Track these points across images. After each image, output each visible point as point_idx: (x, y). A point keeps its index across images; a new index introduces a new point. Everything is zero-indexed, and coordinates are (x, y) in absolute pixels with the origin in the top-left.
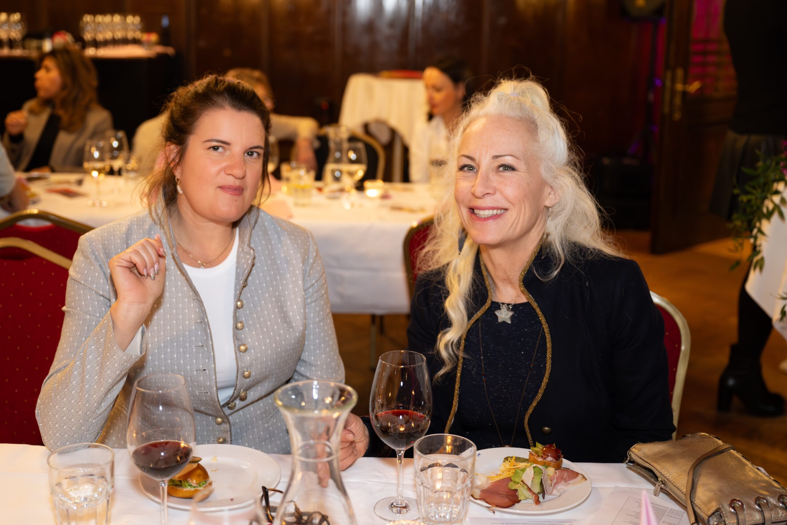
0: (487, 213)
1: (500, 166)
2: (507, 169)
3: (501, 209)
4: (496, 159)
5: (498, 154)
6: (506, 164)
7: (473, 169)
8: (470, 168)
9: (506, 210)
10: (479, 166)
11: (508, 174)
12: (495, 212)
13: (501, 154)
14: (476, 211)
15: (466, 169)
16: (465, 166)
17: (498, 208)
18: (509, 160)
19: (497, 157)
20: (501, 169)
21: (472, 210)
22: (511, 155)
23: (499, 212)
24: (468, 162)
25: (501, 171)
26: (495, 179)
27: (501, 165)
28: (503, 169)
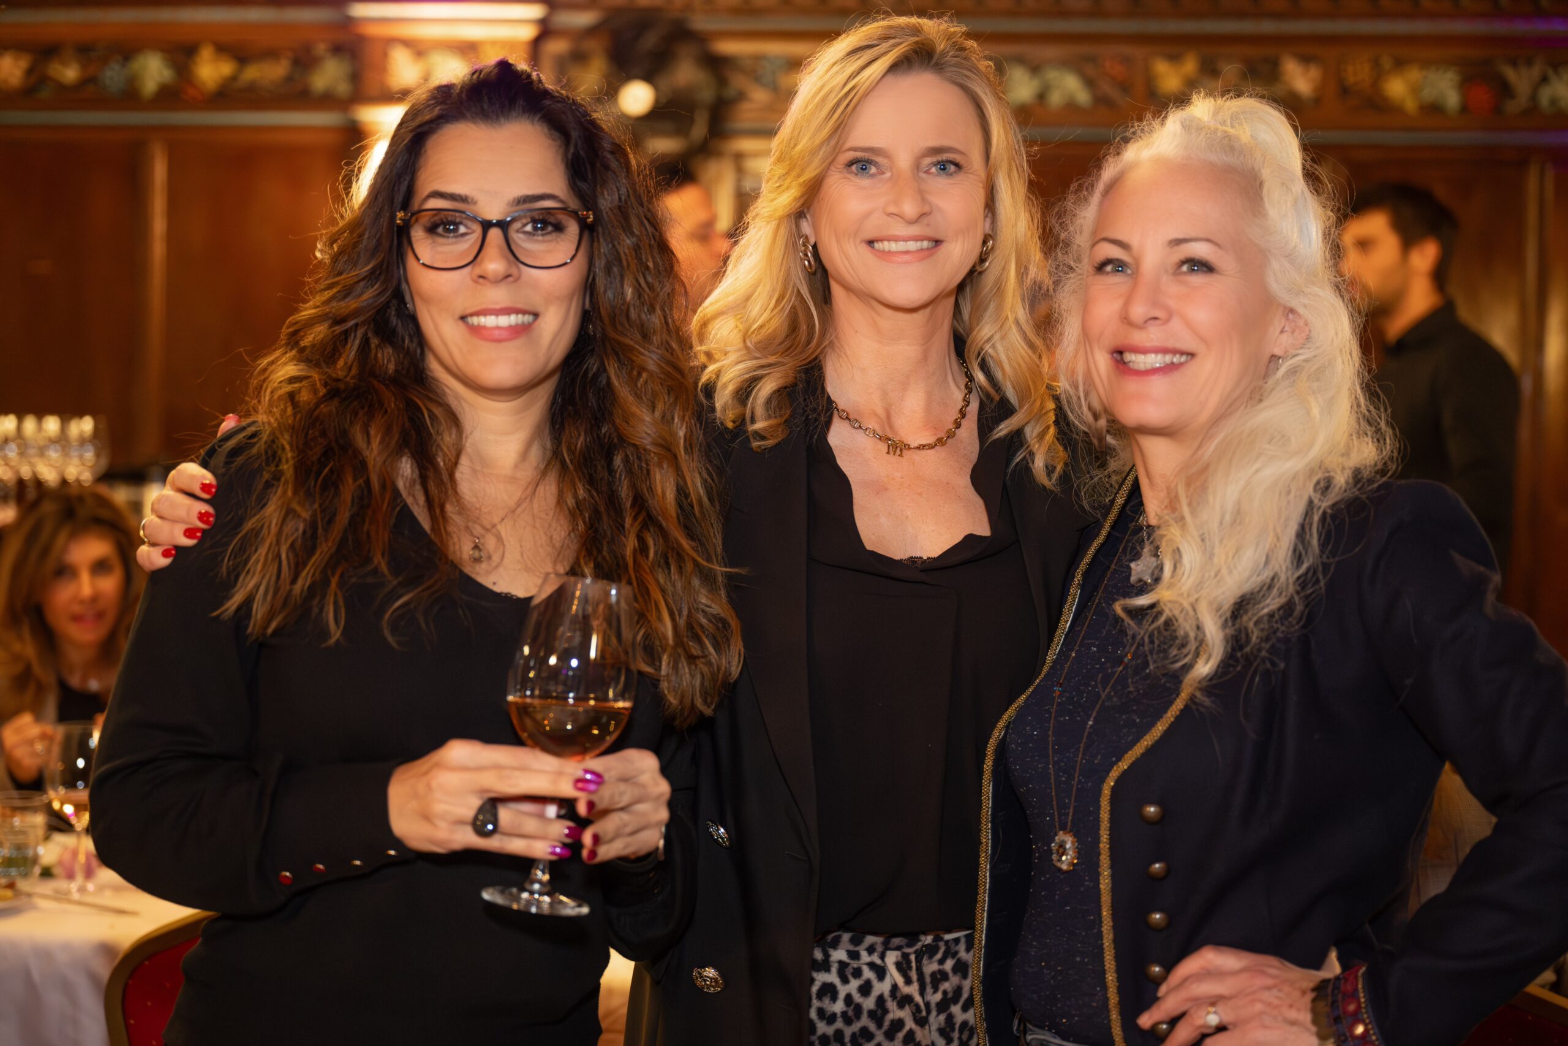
0: (1154, 360)
1: (1183, 262)
2: (1197, 270)
3: (1182, 353)
4: (1176, 248)
5: (1181, 236)
6: (1197, 257)
7: (1125, 268)
8: (1119, 267)
9: (1192, 355)
10: (1138, 262)
11: (1198, 280)
12: (1168, 358)
13: (1187, 237)
14: (1129, 357)
15: (1109, 268)
16: (1108, 261)
17: (1174, 352)
18: (1200, 250)
19: (1178, 242)
20: (1185, 268)
21: (1119, 353)
22: (1208, 240)
23: (1176, 359)
24: (1115, 252)
25: (1185, 273)
26: (1172, 289)
27: (1184, 260)
28: (1188, 268)
